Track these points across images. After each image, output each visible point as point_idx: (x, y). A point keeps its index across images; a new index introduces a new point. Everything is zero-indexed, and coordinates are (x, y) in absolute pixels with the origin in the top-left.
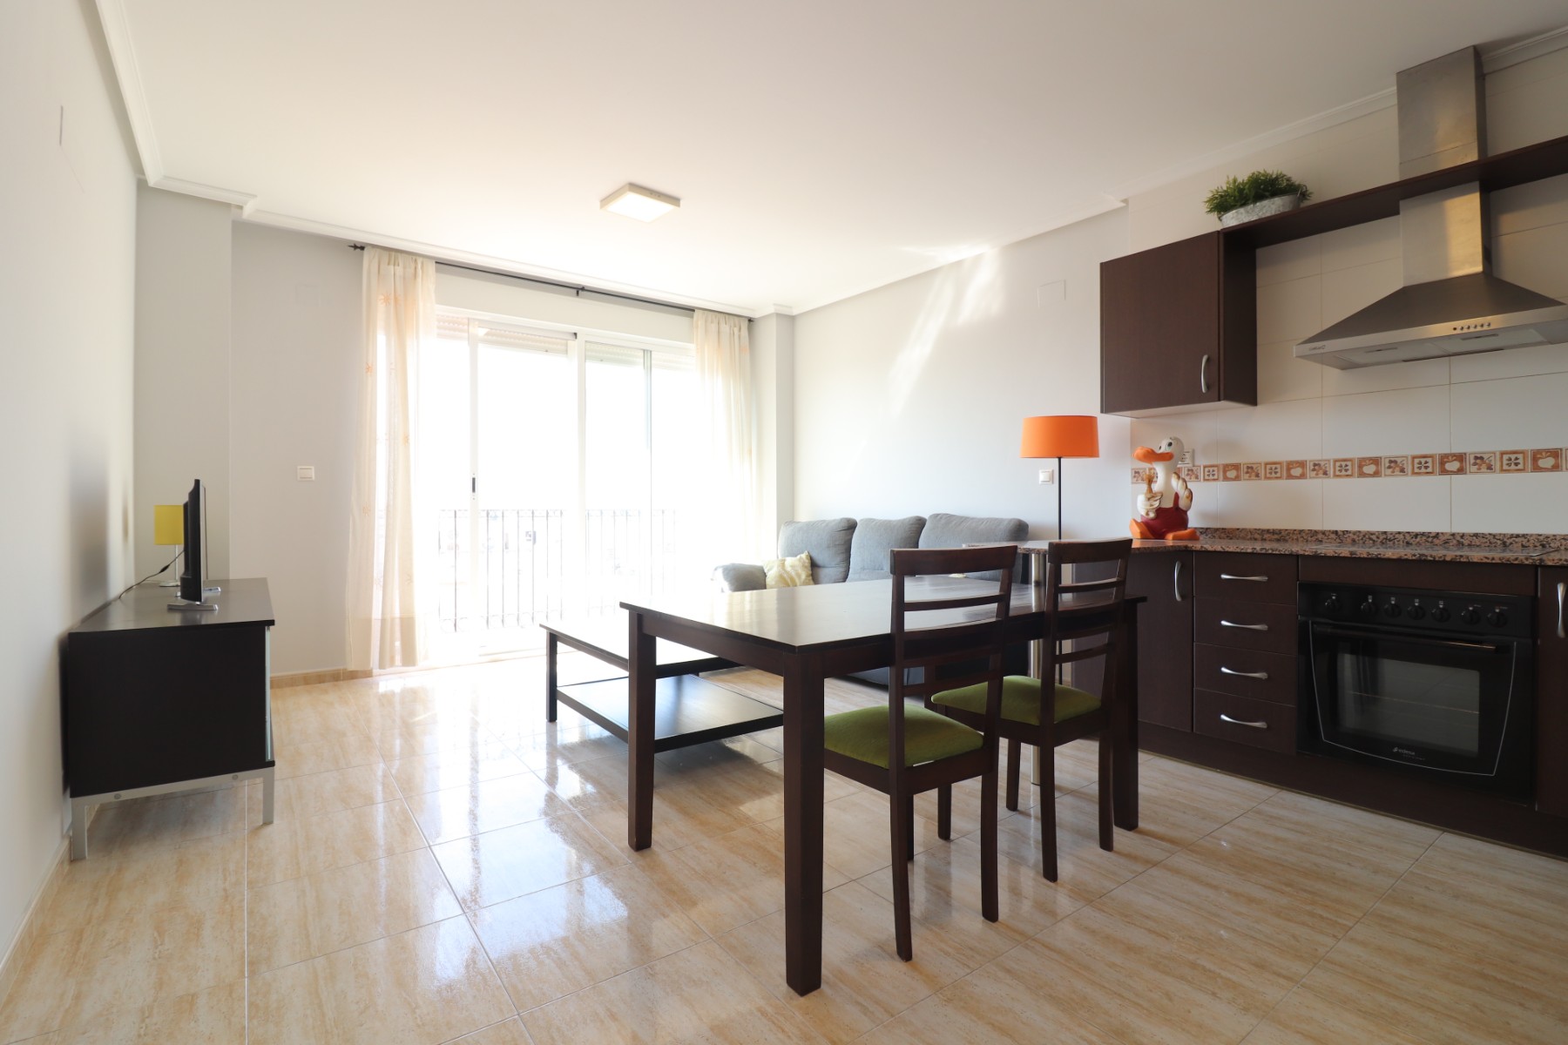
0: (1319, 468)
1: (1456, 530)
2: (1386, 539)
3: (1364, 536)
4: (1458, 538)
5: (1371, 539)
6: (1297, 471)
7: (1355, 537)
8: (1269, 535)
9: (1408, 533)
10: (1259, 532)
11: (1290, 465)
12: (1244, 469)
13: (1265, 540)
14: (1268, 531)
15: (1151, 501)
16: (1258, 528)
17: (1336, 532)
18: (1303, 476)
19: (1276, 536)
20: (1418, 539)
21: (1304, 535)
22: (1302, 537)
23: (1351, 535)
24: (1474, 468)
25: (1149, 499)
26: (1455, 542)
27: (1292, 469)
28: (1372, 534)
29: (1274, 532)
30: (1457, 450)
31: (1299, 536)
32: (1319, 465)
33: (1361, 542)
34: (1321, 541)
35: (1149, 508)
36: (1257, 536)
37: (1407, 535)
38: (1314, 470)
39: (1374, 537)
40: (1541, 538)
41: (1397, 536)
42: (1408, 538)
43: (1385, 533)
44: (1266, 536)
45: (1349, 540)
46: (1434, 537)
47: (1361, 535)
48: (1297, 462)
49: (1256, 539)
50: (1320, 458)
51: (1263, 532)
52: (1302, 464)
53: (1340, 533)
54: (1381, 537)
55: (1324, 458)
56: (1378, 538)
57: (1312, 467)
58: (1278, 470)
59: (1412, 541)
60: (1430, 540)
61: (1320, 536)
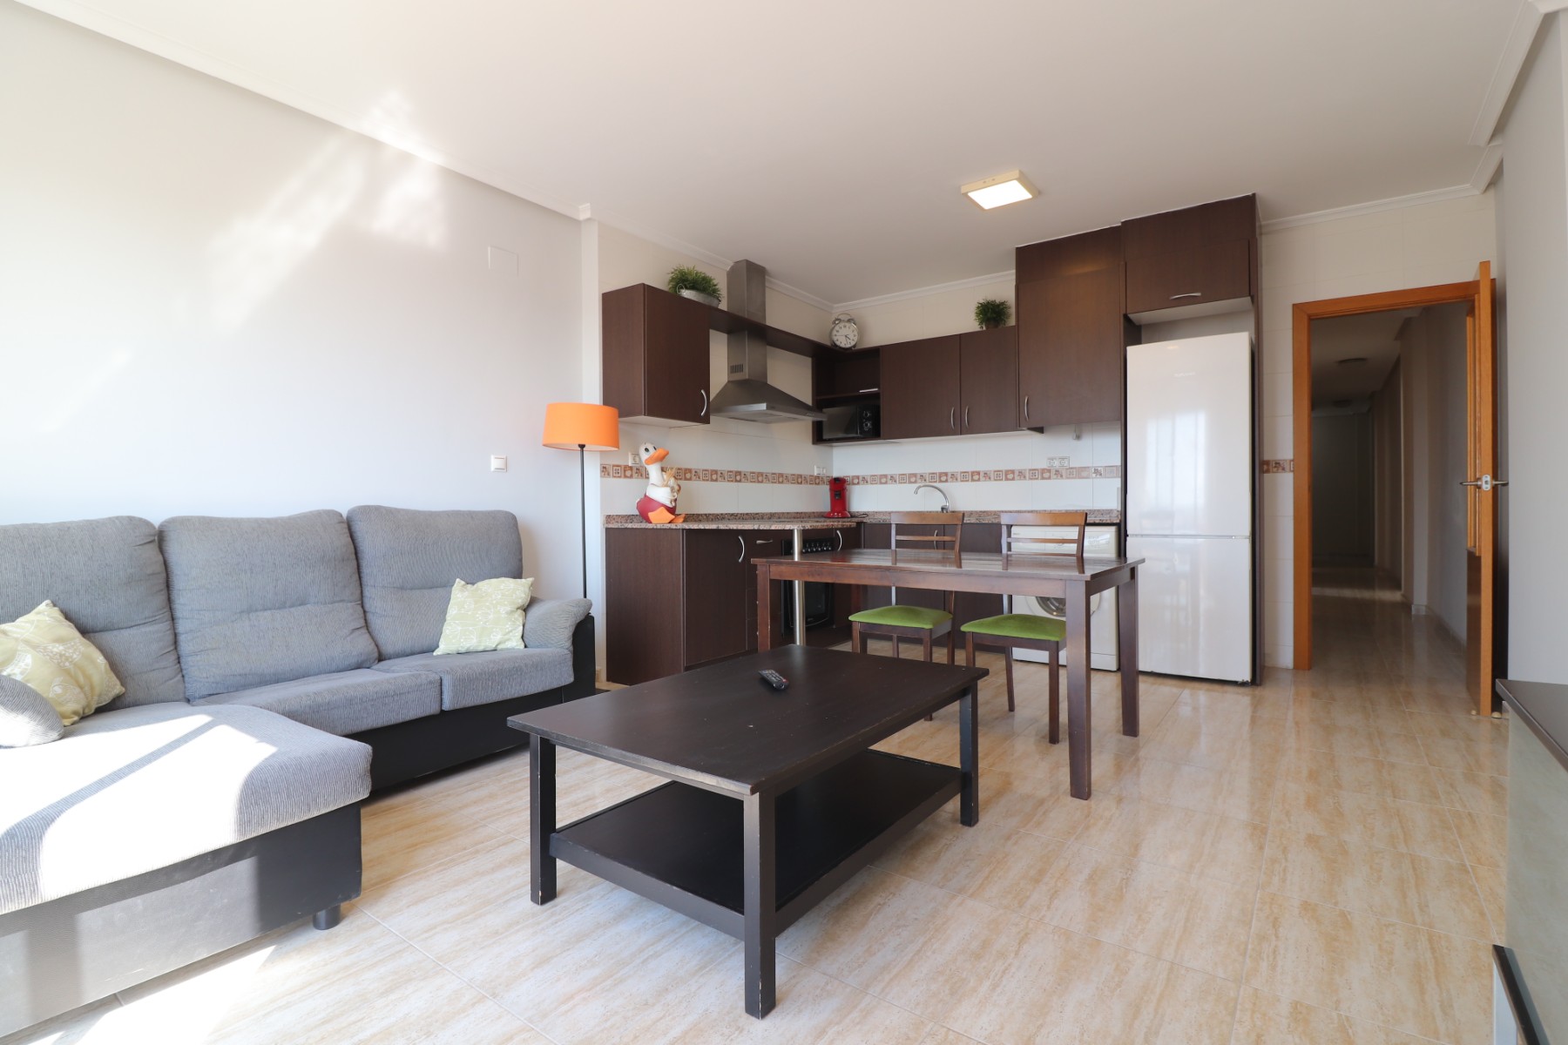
5: (718, 519)
15: (674, 493)
20: (732, 517)
24: (743, 479)
25: (672, 491)
34: (702, 520)
35: (672, 498)
37: (729, 515)
39: (719, 517)
41: (725, 516)
46: (736, 516)
54: (721, 517)
61: (700, 518)
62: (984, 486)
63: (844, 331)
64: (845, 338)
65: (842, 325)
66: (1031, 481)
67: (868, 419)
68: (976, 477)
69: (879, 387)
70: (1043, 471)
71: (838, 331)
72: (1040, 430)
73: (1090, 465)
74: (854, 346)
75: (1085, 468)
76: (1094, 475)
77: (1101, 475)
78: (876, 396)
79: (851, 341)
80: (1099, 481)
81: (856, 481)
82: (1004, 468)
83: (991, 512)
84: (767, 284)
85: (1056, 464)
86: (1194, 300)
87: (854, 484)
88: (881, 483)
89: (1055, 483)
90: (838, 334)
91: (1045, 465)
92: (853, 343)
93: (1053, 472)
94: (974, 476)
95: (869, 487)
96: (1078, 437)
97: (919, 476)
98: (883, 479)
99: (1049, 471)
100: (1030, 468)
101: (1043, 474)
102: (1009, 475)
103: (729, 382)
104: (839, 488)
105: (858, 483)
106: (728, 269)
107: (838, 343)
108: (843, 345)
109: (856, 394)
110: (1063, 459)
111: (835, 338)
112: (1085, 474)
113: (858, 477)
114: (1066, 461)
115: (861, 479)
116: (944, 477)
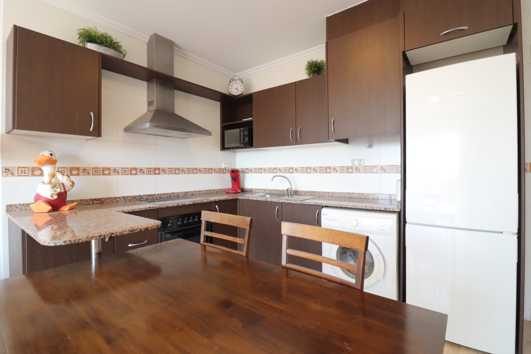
0: (116, 171)
1: (158, 193)
2: (140, 198)
3: (133, 198)
4: (160, 195)
5: (136, 199)
6: (107, 172)
7: (131, 198)
8: (96, 201)
9: (147, 195)
10: (91, 200)
11: (104, 169)
12: (81, 170)
13: (94, 204)
14: (96, 199)
15: (54, 189)
16: (90, 198)
17: (124, 197)
18: (109, 174)
19: (99, 202)
20: (150, 197)
21: (111, 199)
22: (111, 201)
23: (129, 198)
24: (162, 173)
25: (53, 188)
26: (159, 197)
27: (104, 171)
28: (136, 197)
29: (98, 200)
30: (158, 167)
31: (109, 200)
32: (116, 169)
33: (132, 200)
34: (118, 201)
35: (53, 193)
36: (90, 202)
37: (146, 196)
38: (114, 172)
39: (137, 198)
40: (177, 193)
41: (143, 196)
42: (147, 197)
43: (140, 196)
44: (95, 202)
45: (128, 200)
46: (154, 196)
47: (133, 197)
48: (107, 168)
49: (90, 204)
50: (116, 167)
51: (93, 200)
52: (109, 169)
53: (125, 197)
54: (139, 198)
55: (118, 167)
56: (138, 198)
57: (113, 171)
58: (99, 171)
59: (148, 198)
60: (153, 197)
61: (118, 199)
62: (313, 176)
63: (235, 86)
64: (236, 90)
65: (234, 82)
66: (340, 174)
67: (246, 136)
68: (309, 171)
69: (252, 117)
70: (348, 168)
71: (232, 86)
72: (346, 141)
73: (378, 164)
74: (241, 94)
75: (375, 166)
76: (381, 171)
77: (385, 171)
78: (251, 122)
79: (239, 91)
80: (384, 175)
81: (247, 171)
82: (325, 165)
83: (317, 192)
84: (175, 52)
85: (356, 163)
86: (462, 34)
87: (246, 173)
88: (259, 173)
89: (355, 176)
90: (232, 87)
91: (349, 164)
92: (240, 93)
93: (354, 168)
94: (308, 170)
95: (253, 174)
96: (370, 146)
97: (278, 169)
98: (260, 170)
99: (352, 168)
100: (340, 166)
101: (348, 170)
102: (327, 170)
103: (147, 111)
104: (235, 175)
105: (248, 173)
106: (147, 41)
107: (232, 93)
108: (234, 94)
109: (241, 121)
110: (361, 160)
111: (230, 90)
112: (374, 170)
113: (248, 169)
114: (362, 161)
115: (249, 170)
116: (291, 170)
